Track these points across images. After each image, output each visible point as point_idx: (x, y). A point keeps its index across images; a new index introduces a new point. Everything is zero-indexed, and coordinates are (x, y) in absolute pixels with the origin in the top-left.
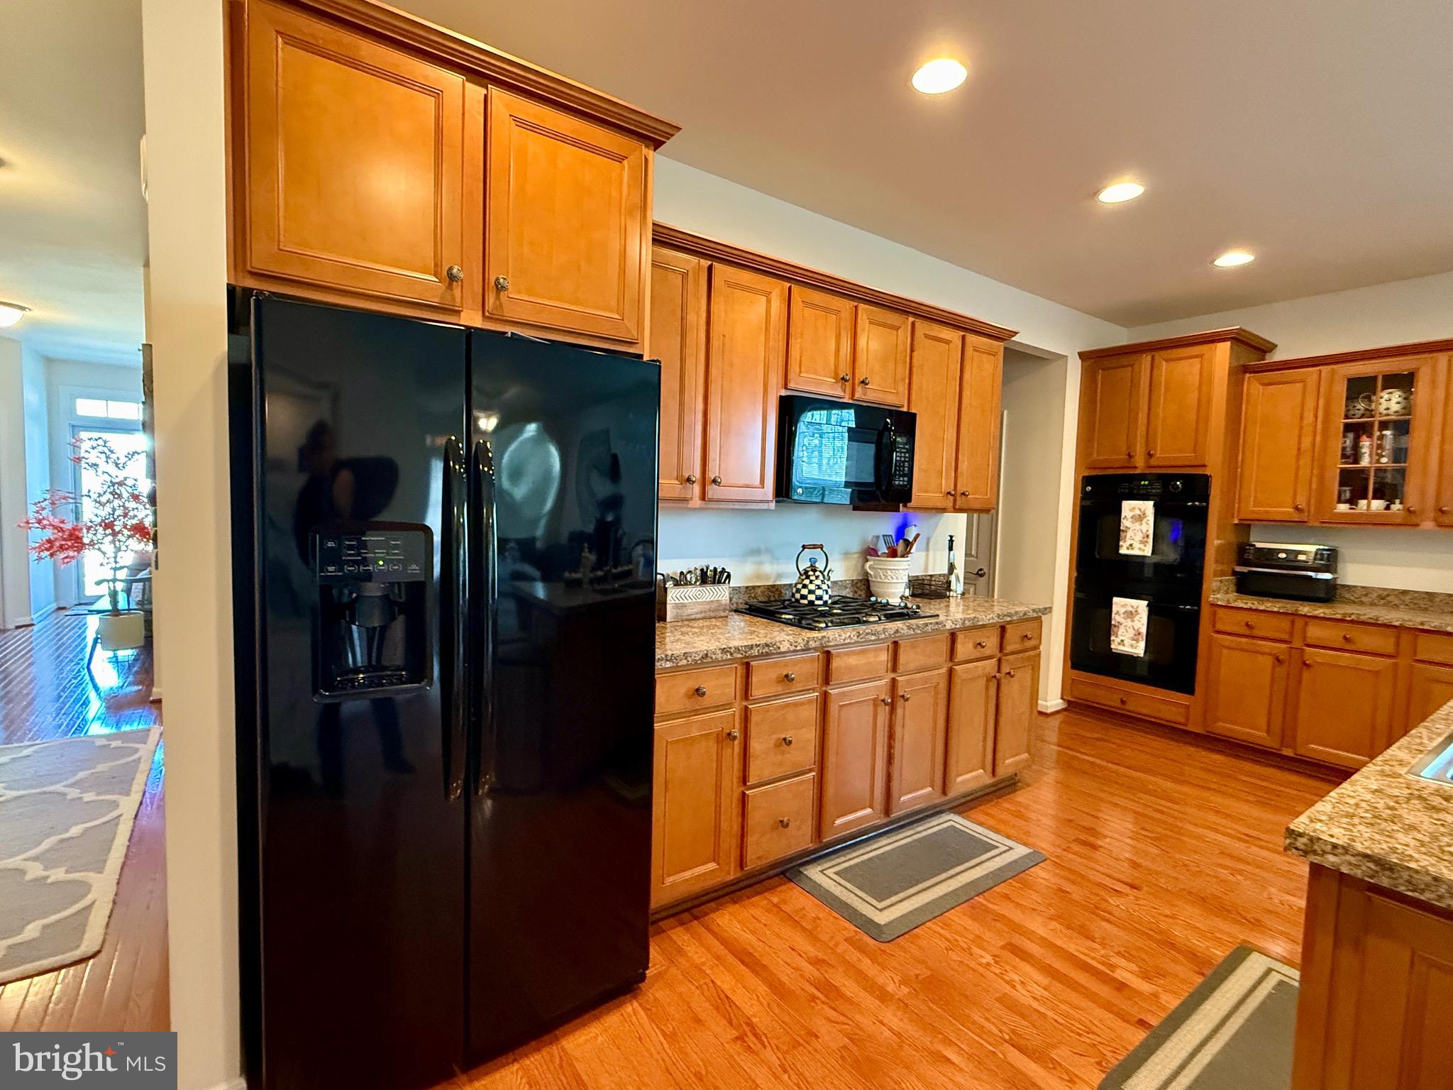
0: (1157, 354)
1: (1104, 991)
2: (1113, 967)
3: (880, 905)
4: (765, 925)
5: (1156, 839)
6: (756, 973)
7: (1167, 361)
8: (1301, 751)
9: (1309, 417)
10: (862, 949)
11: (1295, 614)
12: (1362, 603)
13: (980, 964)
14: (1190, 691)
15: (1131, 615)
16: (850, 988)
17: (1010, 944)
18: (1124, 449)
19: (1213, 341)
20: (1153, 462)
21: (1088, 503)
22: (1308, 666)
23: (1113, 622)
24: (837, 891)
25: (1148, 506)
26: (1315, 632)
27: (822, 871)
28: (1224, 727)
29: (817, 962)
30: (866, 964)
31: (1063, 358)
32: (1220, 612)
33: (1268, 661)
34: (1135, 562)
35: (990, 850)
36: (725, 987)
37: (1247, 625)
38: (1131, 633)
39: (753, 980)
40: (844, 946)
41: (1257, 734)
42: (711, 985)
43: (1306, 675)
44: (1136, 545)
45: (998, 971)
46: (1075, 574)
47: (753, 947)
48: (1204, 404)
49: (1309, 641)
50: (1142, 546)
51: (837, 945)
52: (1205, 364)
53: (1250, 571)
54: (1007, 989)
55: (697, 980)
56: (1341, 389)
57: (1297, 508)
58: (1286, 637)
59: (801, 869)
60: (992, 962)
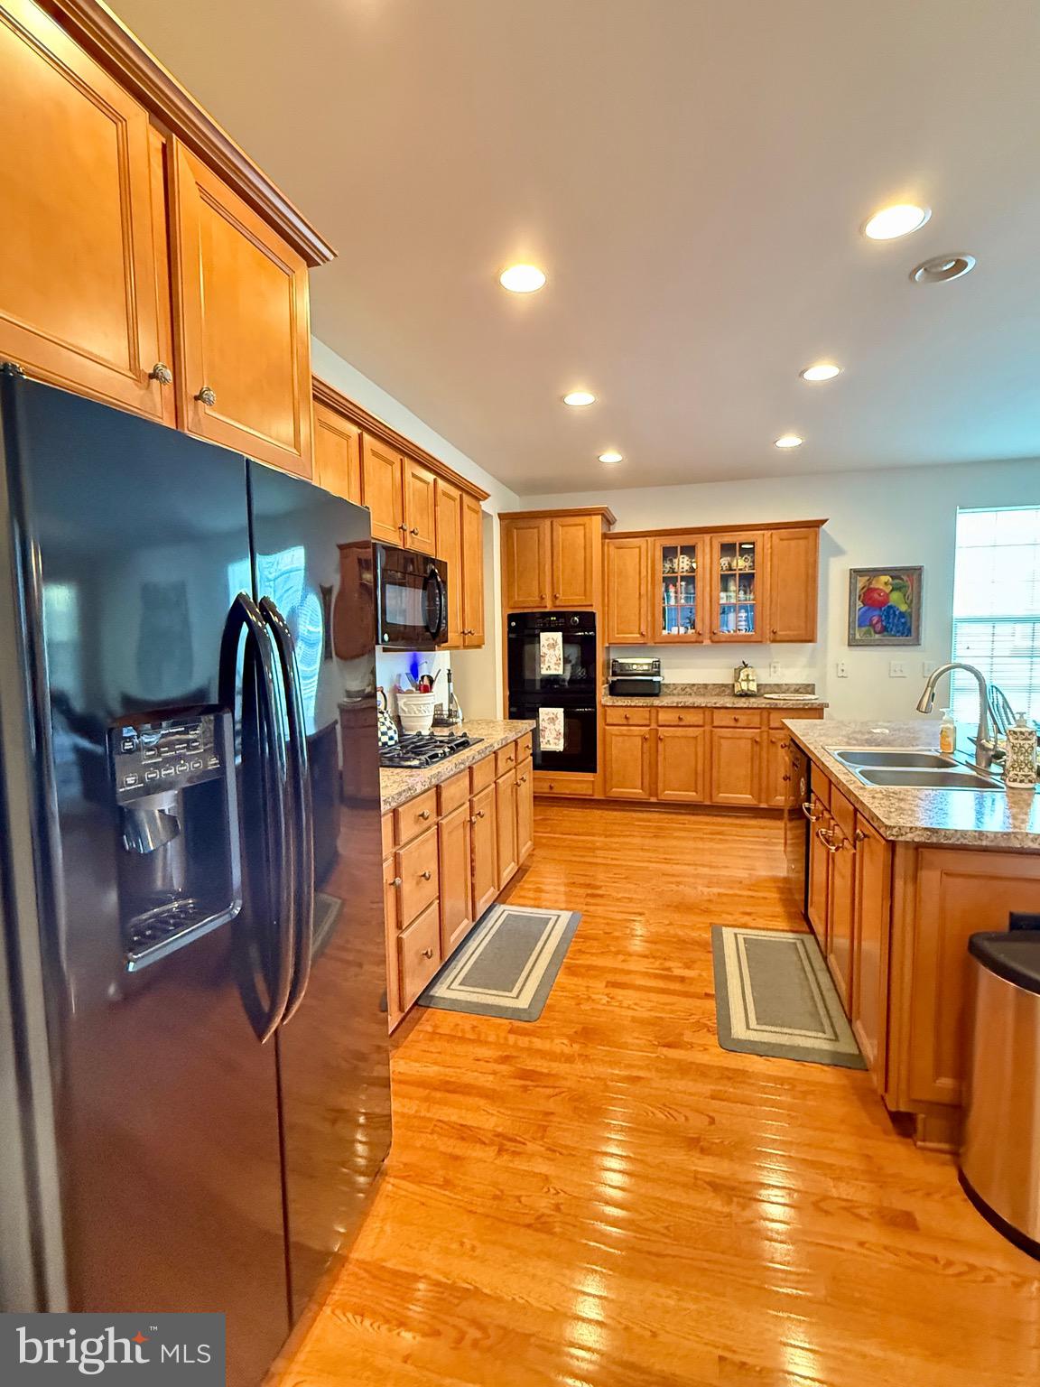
0: (555, 520)
1: (676, 986)
2: (669, 969)
3: (514, 993)
4: (440, 1053)
5: (625, 878)
6: (469, 1094)
7: (563, 526)
8: (662, 797)
9: (644, 573)
10: (525, 1033)
11: (652, 706)
12: (674, 695)
13: (604, 1005)
14: (594, 770)
15: (552, 720)
16: (542, 1066)
17: (608, 982)
18: (537, 593)
19: (590, 515)
20: (558, 603)
21: (512, 636)
22: (661, 739)
23: (541, 728)
24: (474, 998)
25: (558, 636)
26: (664, 717)
27: (448, 988)
28: (617, 792)
29: (505, 1059)
30: (538, 1043)
31: (491, 516)
32: (608, 710)
33: (638, 741)
34: (552, 681)
35: (547, 924)
36: (454, 1118)
37: (626, 717)
38: (554, 734)
39: (471, 1101)
40: (512, 1038)
41: (636, 792)
42: (440, 1124)
43: (661, 746)
44: (553, 666)
45: (617, 1004)
46: (508, 693)
47: (446, 1075)
48: (587, 562)
49: (660, 723)
50: (557, 667)
51: (506, 1039)
52: (587, 530)
53: (618, 680)
54: (630, 1013)
55: (426, 1128)
56: (659, 554)
57: (642, 635)
58: (647, 722)
59: (431, 993)
60: (609, 1000)
